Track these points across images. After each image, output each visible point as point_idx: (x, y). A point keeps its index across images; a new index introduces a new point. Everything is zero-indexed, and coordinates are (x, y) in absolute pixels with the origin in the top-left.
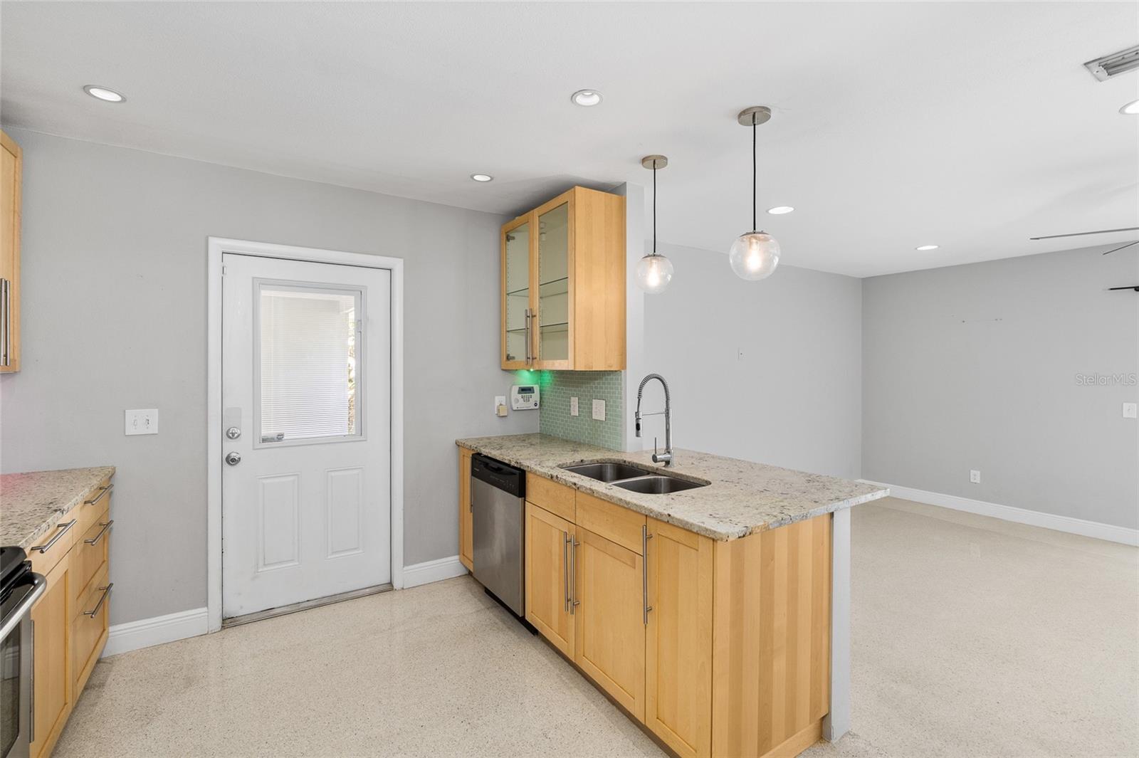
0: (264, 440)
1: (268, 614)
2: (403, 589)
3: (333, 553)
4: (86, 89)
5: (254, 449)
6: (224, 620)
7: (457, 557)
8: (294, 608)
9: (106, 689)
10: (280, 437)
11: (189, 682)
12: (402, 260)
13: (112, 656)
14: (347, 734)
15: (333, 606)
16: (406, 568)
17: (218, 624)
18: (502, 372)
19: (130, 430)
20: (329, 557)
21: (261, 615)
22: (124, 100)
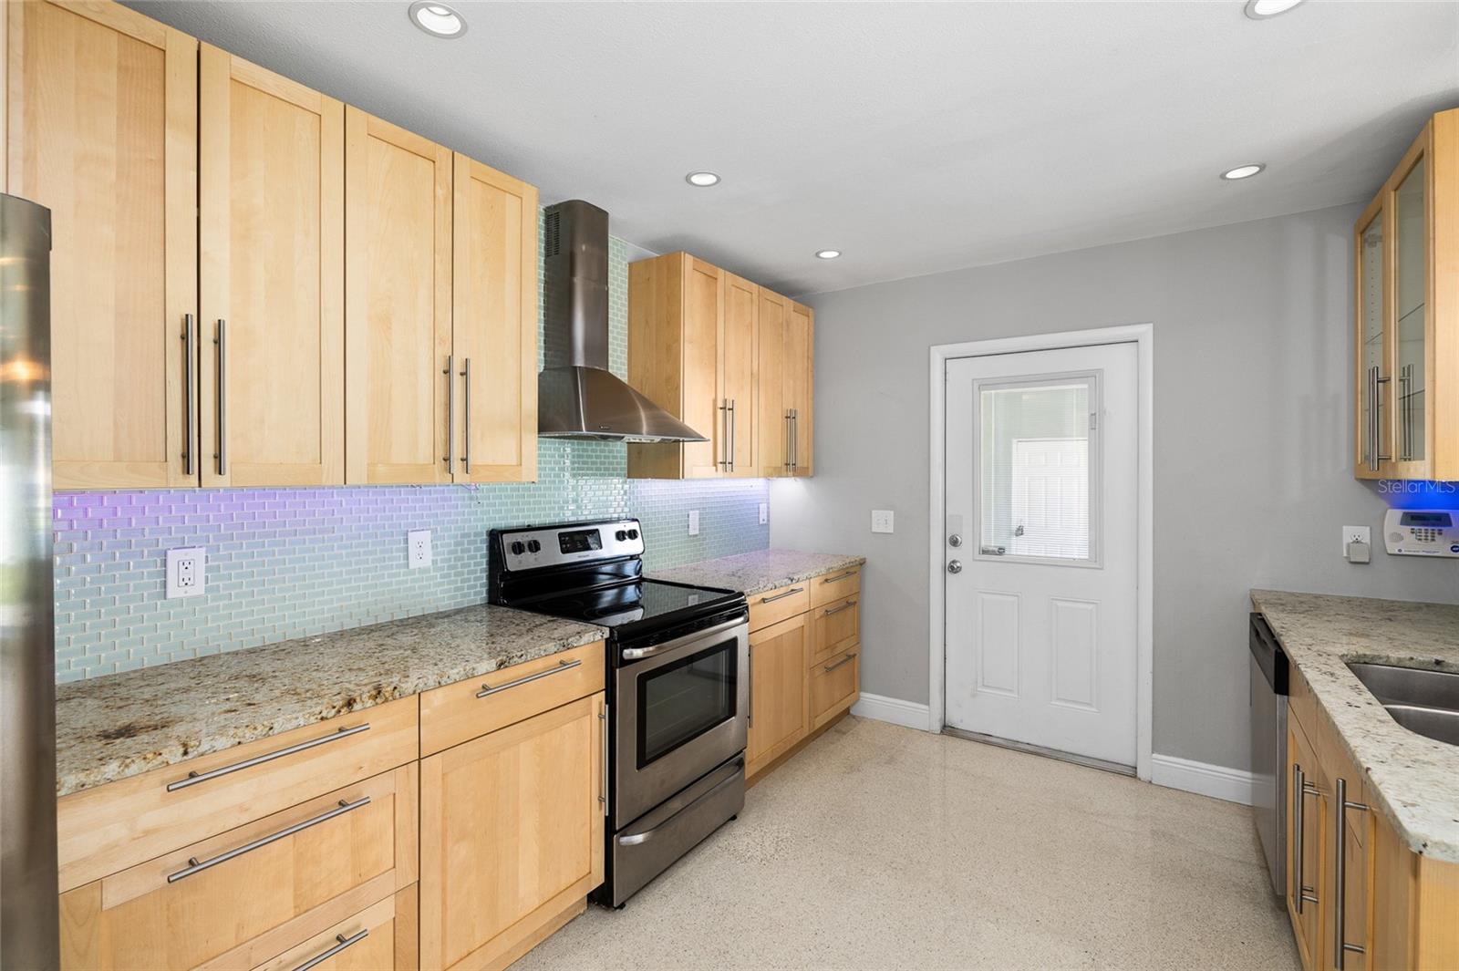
0: (985, 552)
1: (985, 739)
2: (1150, 782)
3: (1058, 699)
4: (817, 255)
5: (974, 560)
6: (944, 726)
7: (1249, 774)
8: (1010, 744)
9: (845, 736)
10: (1001, 551)
11: (891, 760)
12: (1152, 324)
13: (863, 718)
14: (964, 874)
15: (1051, 762)
16: (1155, 755)
17: (937, 727)
18: (1359, 485)
19: (875, 529)
20: (1053, 703)
21: (979, 737)
22: (840, 254)
